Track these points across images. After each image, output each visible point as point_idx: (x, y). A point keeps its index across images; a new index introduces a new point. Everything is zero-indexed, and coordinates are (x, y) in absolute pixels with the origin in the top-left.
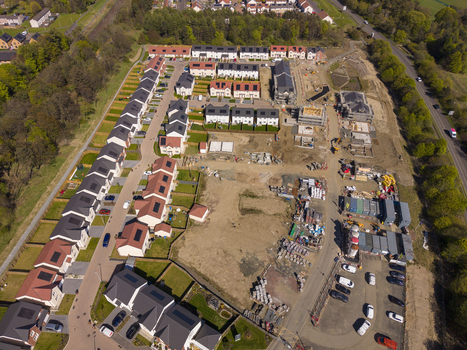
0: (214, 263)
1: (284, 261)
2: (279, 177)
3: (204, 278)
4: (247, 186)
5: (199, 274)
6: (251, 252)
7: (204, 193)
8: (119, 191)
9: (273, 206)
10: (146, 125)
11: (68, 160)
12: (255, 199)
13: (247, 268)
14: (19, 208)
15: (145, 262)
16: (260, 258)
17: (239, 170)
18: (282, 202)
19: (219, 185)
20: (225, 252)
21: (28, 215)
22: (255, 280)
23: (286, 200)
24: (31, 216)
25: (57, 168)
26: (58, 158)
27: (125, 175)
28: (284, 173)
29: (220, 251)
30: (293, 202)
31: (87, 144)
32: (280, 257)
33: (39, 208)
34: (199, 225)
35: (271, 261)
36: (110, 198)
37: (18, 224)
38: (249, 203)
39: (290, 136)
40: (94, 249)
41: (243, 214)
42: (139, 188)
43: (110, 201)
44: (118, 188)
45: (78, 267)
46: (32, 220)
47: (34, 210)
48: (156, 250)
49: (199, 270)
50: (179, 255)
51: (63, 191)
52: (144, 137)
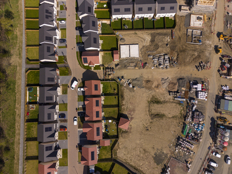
0: (139, 158)
1: (179, 152)
2: (175, 81)
3: (135, 169)
4: (153, 93)
5: (131, 166)
6: (160, 148)
7: (124, 102)
8: (66, 109)
9: (172, 110)
11: (18, 81)
13: (158, 159)
16: (165, 152)
17: (146, 77)
18: (178, 105)
19: (133, 93)
20: (144, 150)
21: (15, 136)
22: (163, 166)
23: (180, 103)
24: (17, 137)
25: (14, 90)
26: (9, 79)
27: (65, 92)
28: (179, 76)
29: (141, 150)
30: (185, 104)
31: (24, 60)
32: (177, 151)
33: (19, 130)
34: (126, 132)
35: (171, 153)
36: (62, 115)
37: (13, 144)
38: (156, 108)
40: (67, 157)
41: (152, 119)
42: (79, 105)
43: (64, 119)
44: (64, 105)
45: (63, 170)
46: (19, 140)
47: (17, 132)
48: (104, 154)
49: (131, 164)
50: (118, 155)
51: (28, 113)
52: (66, 47)
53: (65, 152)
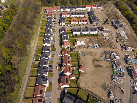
0: (93, 87)
1: (115, 83)
2: (103, 53)
3: (91, 93)
4: (94, 57)
5: (89, 91)
6: (103, 81)
7: (81, 61)
8: (53, 63)
9: (105, 63)
10: (54, 37)
11: (32, 53)
12: (98, 62)
13: (104, 87)
14: (20, 73)
15: (70, 89)
16: (107, 83)
17: (89, 51)
18: (107, 62)
19: (85, 57)
20: (95, 82)
21: (24, 75)
22: (108, 91)
23: (108, 61)
24: (25, 76)
25: (29, 56)
26: (28, 52)
27: (53, 56)
28: (104, 51)
29: (93, 82)
30: (111, 61)
31: (36, 46)
32: (113, 82)
33: (27, 72)
34: (83, 73)
35: (111, 84)
36: (51, 66)
37: (22, 79)
38: (97, 63)
39: (101, 37)
40: (51, 86)
41: (96, 67)
42: (59, 61)
43: (51, 67)
44: (52, 62)
45: (48, 94)
46: (26, 77)
47: (26, 73)
48: (72, 84)
49: (89, 90)
50: (80, 85)
51: (33, 65)
52: (55, 42)
53: (50, 84)
